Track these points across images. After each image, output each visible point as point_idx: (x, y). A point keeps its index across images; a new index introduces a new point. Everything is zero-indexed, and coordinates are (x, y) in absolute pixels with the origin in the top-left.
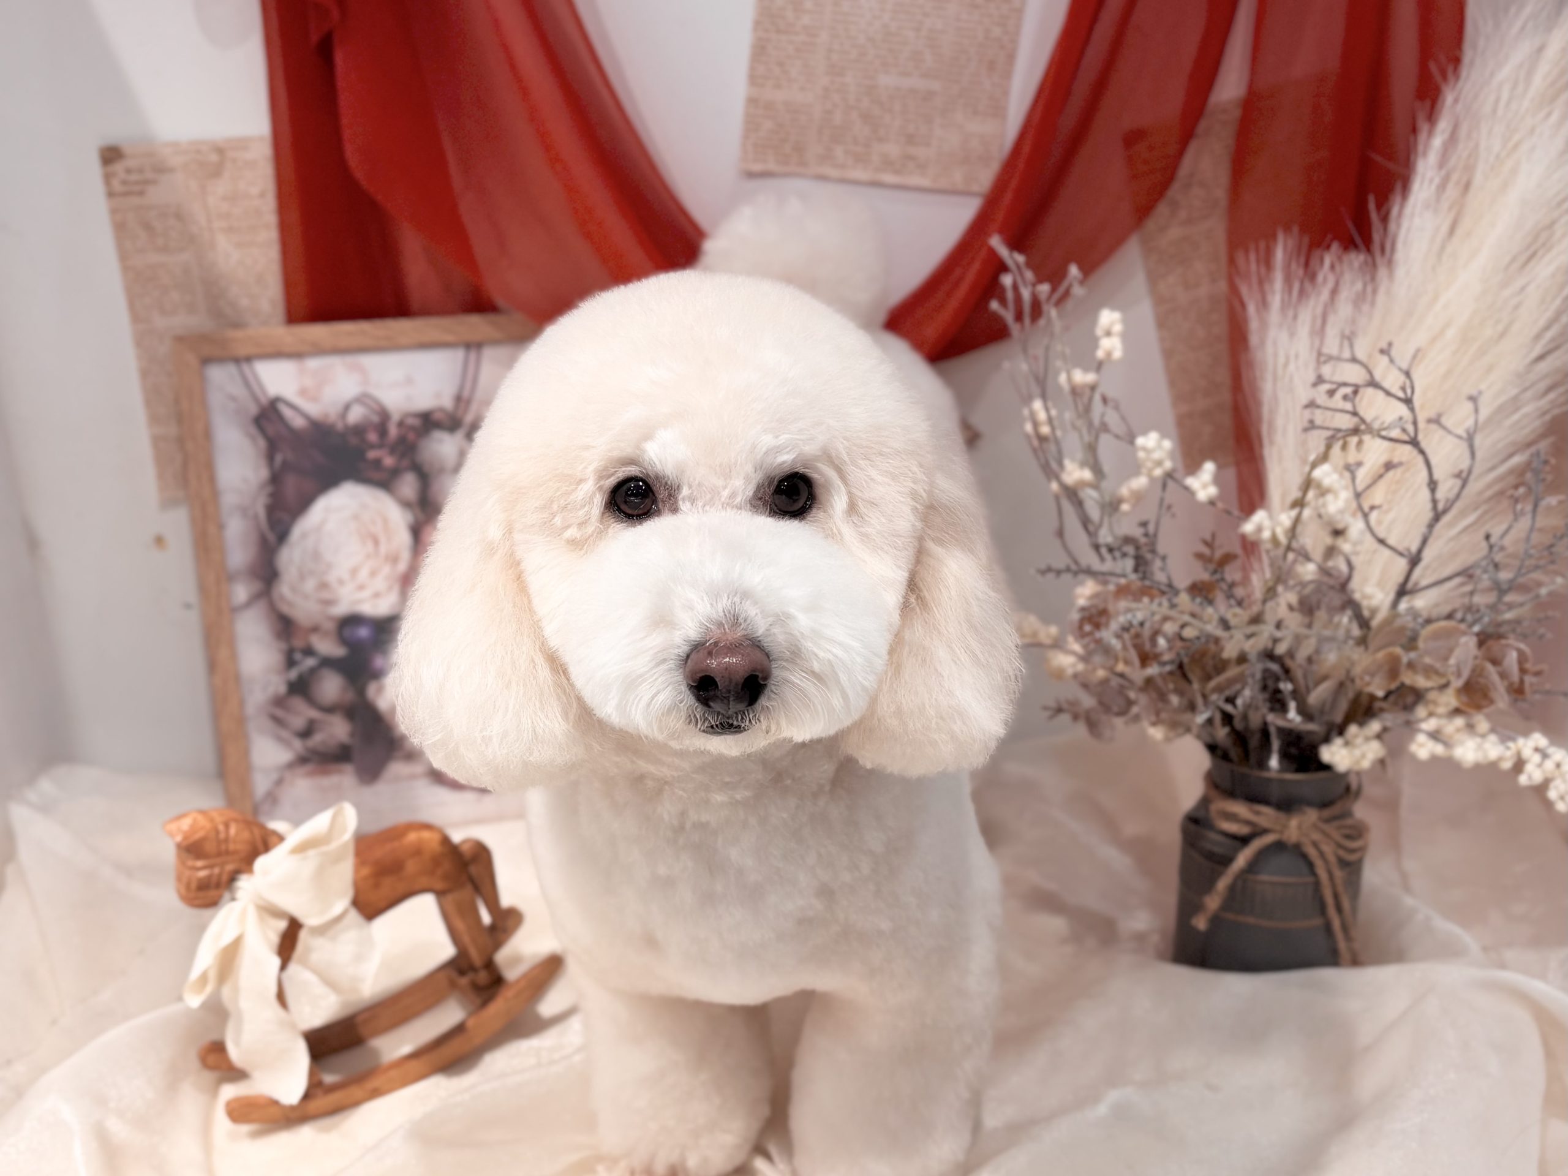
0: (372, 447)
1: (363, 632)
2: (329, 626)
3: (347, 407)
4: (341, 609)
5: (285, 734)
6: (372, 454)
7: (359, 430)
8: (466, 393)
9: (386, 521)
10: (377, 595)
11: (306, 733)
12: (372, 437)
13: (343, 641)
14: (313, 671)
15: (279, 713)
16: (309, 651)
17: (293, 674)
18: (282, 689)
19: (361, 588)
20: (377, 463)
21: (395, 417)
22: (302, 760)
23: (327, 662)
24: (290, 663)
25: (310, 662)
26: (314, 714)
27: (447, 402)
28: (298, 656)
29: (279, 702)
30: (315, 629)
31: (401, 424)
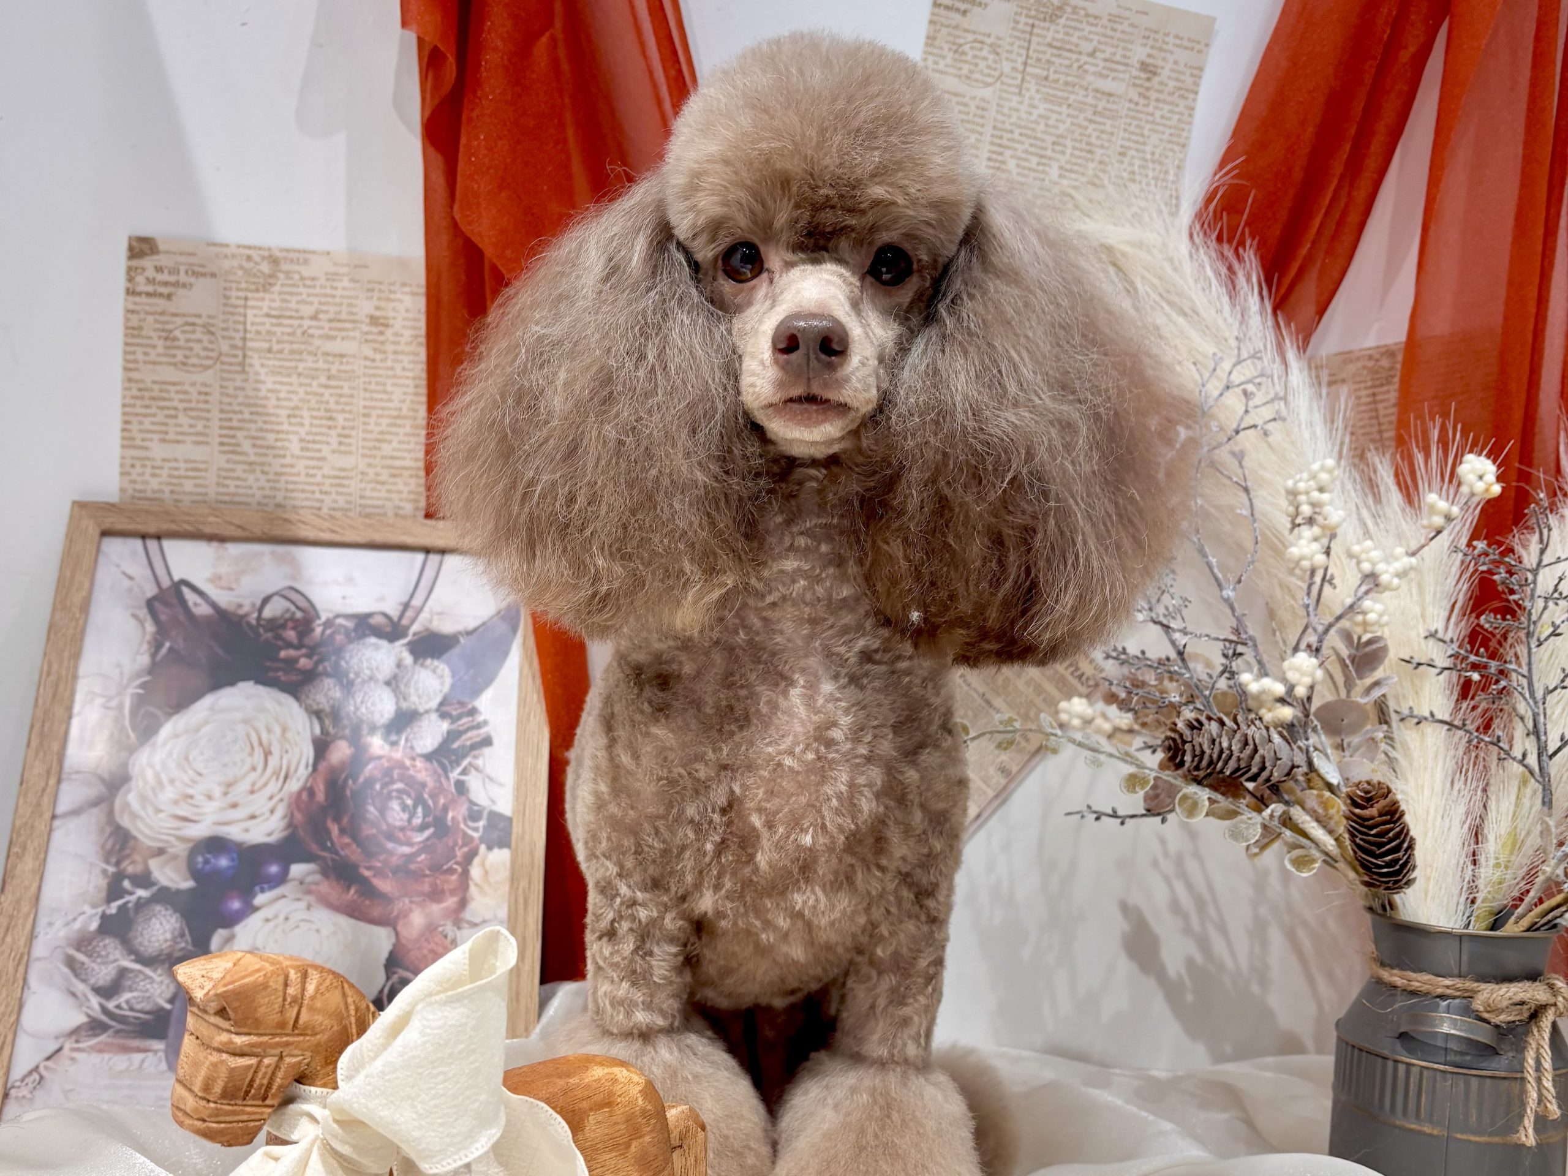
0: (289, 645)
1: (224, 862)
2: (180, 849)
3: (266, 600)
4: (200, 831)
5: (80, 987)
6: (283, 654)
7: (275, 625)
8: (416, 602)
9: (284, 730)
10: (253, 817)
11: (107, 992)
12: (291, 635)
13: (194, 873)
14: (140, 905)
15: (81, 957)
16: (144, 880)
17: (113, 908)
18: (94, 925)
19: (234, 806)
20: (291, 662)
21: (324, 617)
22: (95, 1027)
23: (165, 896)
24: (114, 891)
25: (142, 893)
26: (128, 963)
27: (392, 608)
28: (126, 884)
29: (83, 942)
30: (161, 852)
31: (328, 624)
